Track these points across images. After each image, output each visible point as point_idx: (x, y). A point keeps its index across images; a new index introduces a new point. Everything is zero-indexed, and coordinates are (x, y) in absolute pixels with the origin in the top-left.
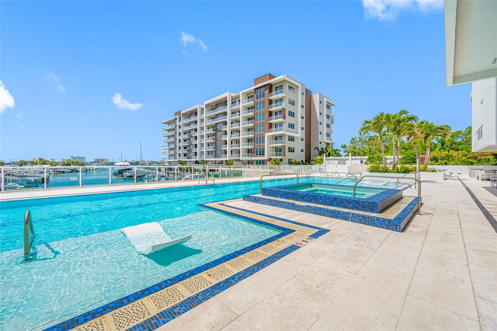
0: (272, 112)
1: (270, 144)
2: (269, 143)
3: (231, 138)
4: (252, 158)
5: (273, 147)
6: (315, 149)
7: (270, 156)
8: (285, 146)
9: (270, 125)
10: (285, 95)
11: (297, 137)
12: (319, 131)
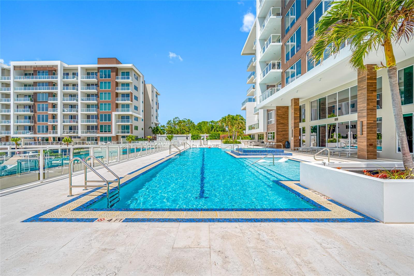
0: (118, 93)
1: (117, 123)
2: (116, 121)
3: (63, 113)
4: (96, 135)
5: (119, 125)
6: (149, 128)
7: (117, 133)
8: (132, 125)
9: (117, 105)
10: (132, 82)
11: (140, 118)
12: (152, 114)
